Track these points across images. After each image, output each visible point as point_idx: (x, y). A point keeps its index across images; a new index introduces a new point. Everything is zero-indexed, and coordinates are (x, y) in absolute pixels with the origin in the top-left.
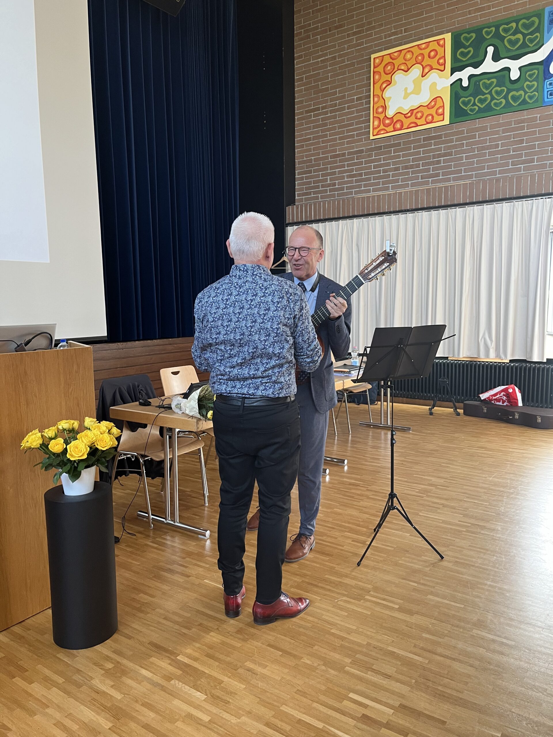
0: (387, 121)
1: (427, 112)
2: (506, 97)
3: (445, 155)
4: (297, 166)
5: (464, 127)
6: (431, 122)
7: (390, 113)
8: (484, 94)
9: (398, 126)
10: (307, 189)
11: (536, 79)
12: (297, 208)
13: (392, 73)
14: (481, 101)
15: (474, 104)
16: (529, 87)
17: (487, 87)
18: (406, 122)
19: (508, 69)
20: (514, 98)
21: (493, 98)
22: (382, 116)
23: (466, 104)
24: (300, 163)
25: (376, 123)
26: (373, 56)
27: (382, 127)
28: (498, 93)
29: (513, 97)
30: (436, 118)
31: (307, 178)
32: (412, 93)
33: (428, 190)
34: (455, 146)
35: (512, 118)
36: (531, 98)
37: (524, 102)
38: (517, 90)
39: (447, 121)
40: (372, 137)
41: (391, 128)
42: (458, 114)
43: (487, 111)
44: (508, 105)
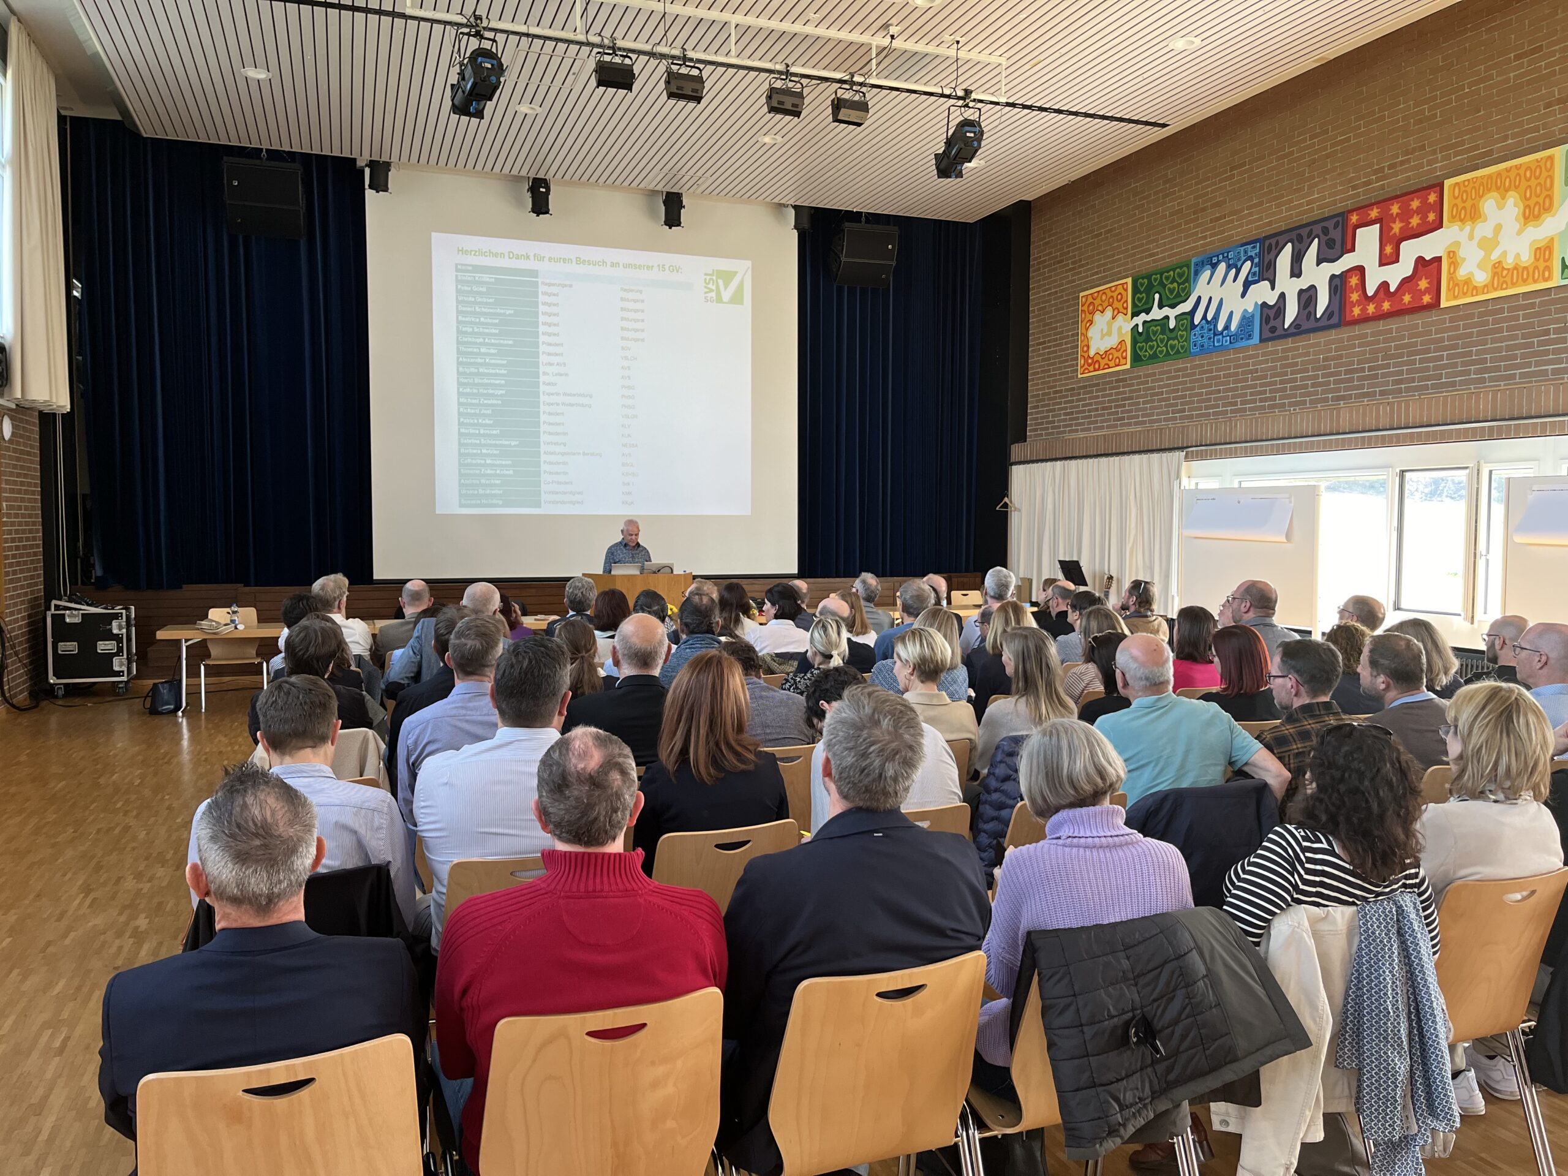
0: (1090, 361)
1: (1116, 354)
2: (1166, 346)
3: (1128, 399)
4: (1029, 400)
5: (1141, 371)
6: (1118, 365)
7: (1092, 353)
8: (1152, 341)
9: (1097, 366)
10: (1035, 424)
11: (1185, 330)
12: (1021, 448)
13: (1092, 313)
14: (1151, 347)
15: (1146, 351)
16: (1182, 336)
17: (1155, 333)
18: (1103, 362)
19: (1167, 318)
20: (1172, 347)
21: (1158, 346)
22: (1086, 355)
23: (1141, 349)
24: (1031, 397)
25: (1083, 362)
26: (1082, 294)
27: (1086, 366)
28: (1162, 341)
29: (1171, 345)
30: (1122, 361)
31: (1036, 413)
32: (1106, 334)
33: (1104, 435)
34: (1135, 391)
35: (1169, 366)
36: (1182, 347)
37: (1178, 352)
38: (1173, 339)
39: (1128, 366)
40: (1080, 376)
41: (1091, 368)
42: (1136, 359)
43: (1154, 357)
44: (1168, 353)
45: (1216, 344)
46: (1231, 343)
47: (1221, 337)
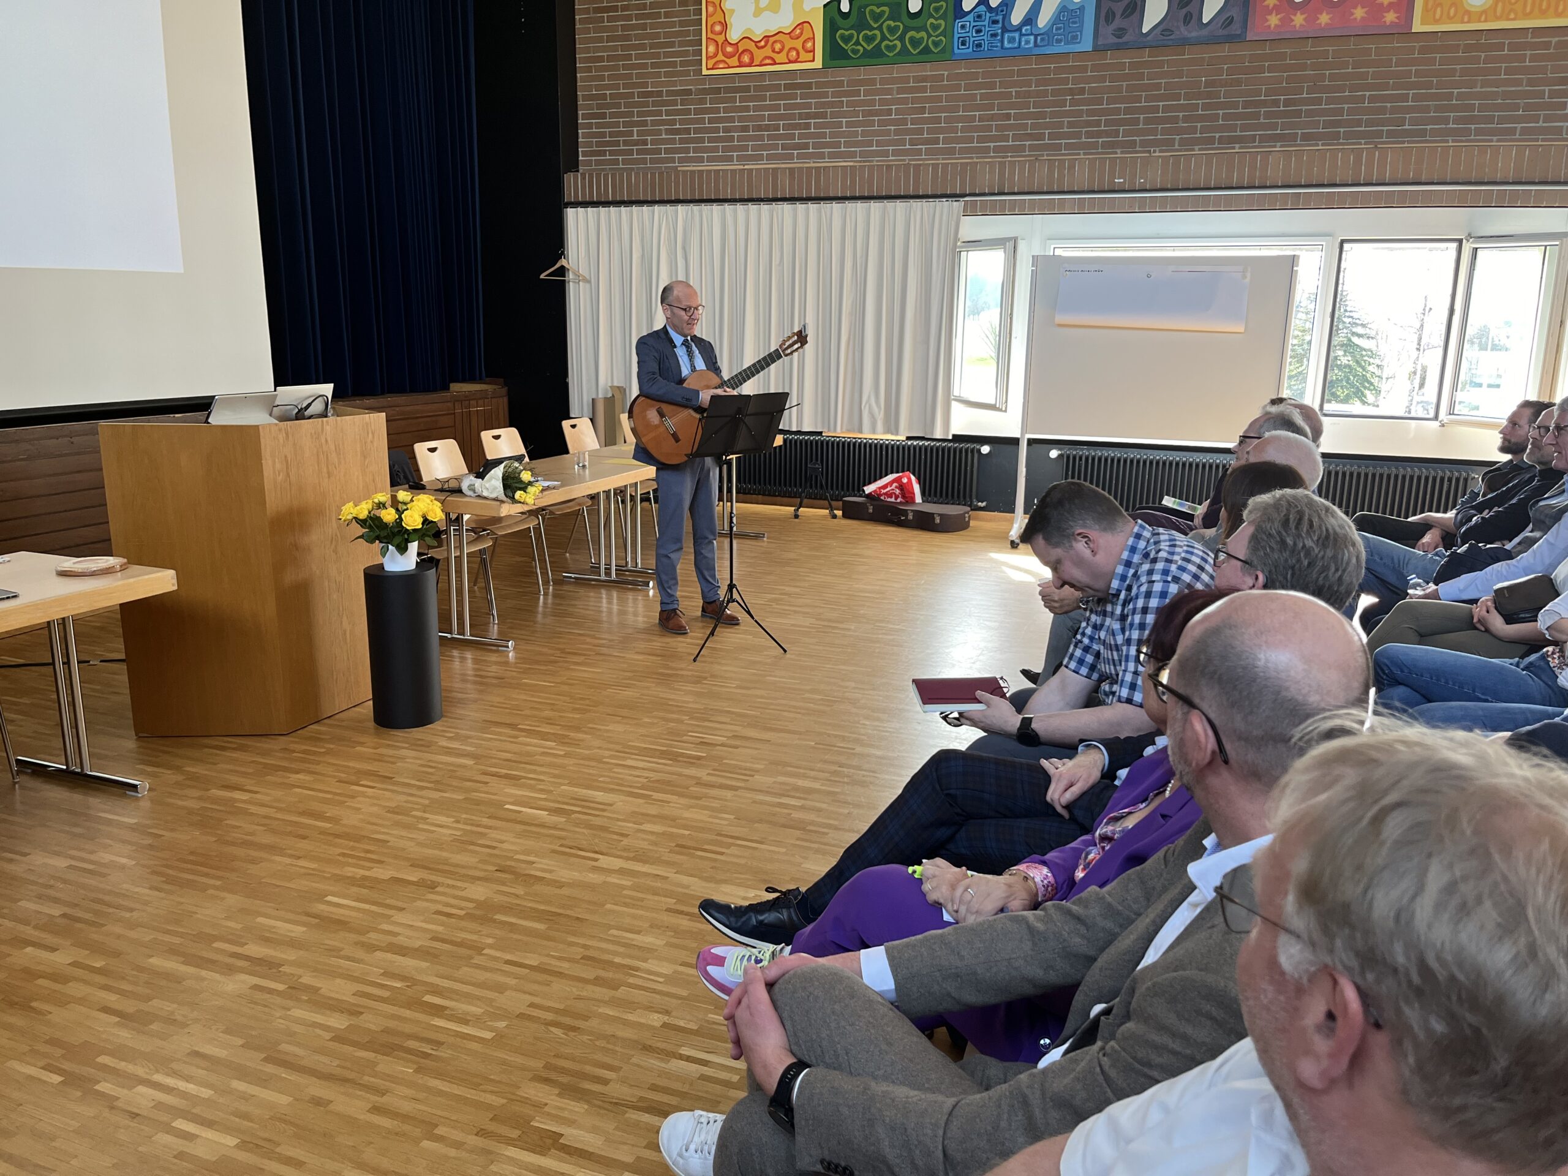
0: (729, 49)
1: (789, 43)
2: (901, 39)
3: (816, 116)
4: (580, 102)
5: (844, 75)
6: (796, 61)
7: (734, 36)
8: (872, 29)
9: (746, 59)
10: (598, 144)
11: (944, 17)
12: (583, 178)
14: (869, 39)
15: (857, 43)
16: (935, 27)
17: (877, 17)
18: (759, 55)
20: (915, 42)
21: (884, 38)
22: (720, 39)
23: (846, 40)
24: (585, 98)
25: (712, 49)
27: (720, 57)
28: (892, 30)
29: (912, 39)
30: (804, 56)
31: (598, 126)
32: (766, 9)
33: (792, 170)
34: (832, 105)
35: (911, 71)
36: (936, 44)
37: (926, 51)
38: (918, 29)
39: (818, 64)
40: (705, 72)
41: (734, 61)
42: (835, 53)
43: (875, 55)
44: (904, 51)
45: (1006, 44)
46: (1036, 45)
47: (1017, 35)
